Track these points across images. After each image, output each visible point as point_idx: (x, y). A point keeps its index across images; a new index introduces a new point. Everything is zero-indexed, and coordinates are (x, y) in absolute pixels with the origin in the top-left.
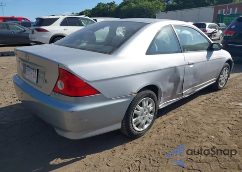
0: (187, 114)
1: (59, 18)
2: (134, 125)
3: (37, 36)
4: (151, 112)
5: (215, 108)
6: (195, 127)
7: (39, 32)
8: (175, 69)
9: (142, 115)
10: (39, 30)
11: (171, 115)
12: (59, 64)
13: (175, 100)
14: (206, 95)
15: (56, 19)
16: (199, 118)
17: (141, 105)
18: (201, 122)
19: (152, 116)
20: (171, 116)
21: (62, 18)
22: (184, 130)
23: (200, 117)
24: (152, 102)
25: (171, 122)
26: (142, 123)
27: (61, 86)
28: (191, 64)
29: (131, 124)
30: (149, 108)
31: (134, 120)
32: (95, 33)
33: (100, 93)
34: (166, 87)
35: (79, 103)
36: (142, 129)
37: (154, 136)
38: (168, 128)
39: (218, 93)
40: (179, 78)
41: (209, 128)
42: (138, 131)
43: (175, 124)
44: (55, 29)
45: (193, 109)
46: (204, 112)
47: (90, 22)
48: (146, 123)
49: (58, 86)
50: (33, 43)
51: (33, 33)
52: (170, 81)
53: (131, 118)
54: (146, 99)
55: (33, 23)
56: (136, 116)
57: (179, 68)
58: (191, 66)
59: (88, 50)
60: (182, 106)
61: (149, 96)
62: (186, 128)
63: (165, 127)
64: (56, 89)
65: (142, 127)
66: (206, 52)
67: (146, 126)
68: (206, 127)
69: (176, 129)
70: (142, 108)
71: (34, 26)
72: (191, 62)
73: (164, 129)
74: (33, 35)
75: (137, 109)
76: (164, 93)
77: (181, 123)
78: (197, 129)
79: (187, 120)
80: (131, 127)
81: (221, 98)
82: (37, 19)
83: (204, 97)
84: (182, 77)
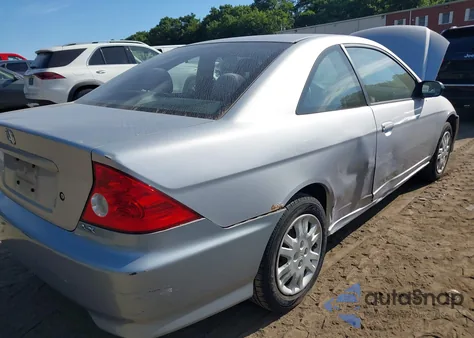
0: (385, 240)
1: (84, 49)
2: (280, 282)
3: (41, 89)
4: (314, 248)
5: (440, 221)
6: (410, 269)
7: (45, 81)
8: (358, 143)
9: (296, 257)
10: (44, 76)
11: (350, 244)
12: (92, 152)
13: (359, 210)
14: (411, 193)
15: (79, 52)
16: (413, 247)
17: (293, 233)
18: (421, 257)
19: (316, 254)
20: (351, 247)
21: (91, 49)
22: (389, 281)
23: (413, 244)
24: (316, 223)
25: (355, 261)
26: (298, 276)
27: (100, 207)
28: (387, 131)
29: (274, 283)
30: (311, 237)
31: (280, 270)
32: (169, 72)
33: (200, 216)
34: (341, 184)
35: (146, 250)
36: (297, 290)
37: (325, 300)
38: (351, 279)
39: (436, 186)
40: (367, 163)
41: (442, 269)
42: (290, 295)
43: (365, 266)
44: (78, 71)
45: (394, 228)
46: (420, 233)
47: (150, 54)
48: (306, 272)
49: (94, 208)
50: (33, 104)
51: (31, 83)
52: (350, 172)
53: (273, 268)
54: (304, 218)
55: (30, 62)
56: (283, 260)
57: (365, 139)
58: (388, 134)
59: (161, 111)
60: (369, 222)
61: (310, 209)
62: (391, 275)
63: (344, 277)
64: (87, 216)
65: (298, 284)
66: (413, 101)
67: (305, 281)
68: (435, 270)
69: (371, 280)
70: (295, 240)
71: (33, 68)
72: (387, 124)
73: (343, 282)
74: (31, 87)
75: (285, 245)
76: (339, 198)
77: (377, 261)
78: (415, 276)
79: (388, 254)
80: (275, 289)
81: (444, 198)
82: (39, 53)
83: (408, 198)
84: (371, 160)
